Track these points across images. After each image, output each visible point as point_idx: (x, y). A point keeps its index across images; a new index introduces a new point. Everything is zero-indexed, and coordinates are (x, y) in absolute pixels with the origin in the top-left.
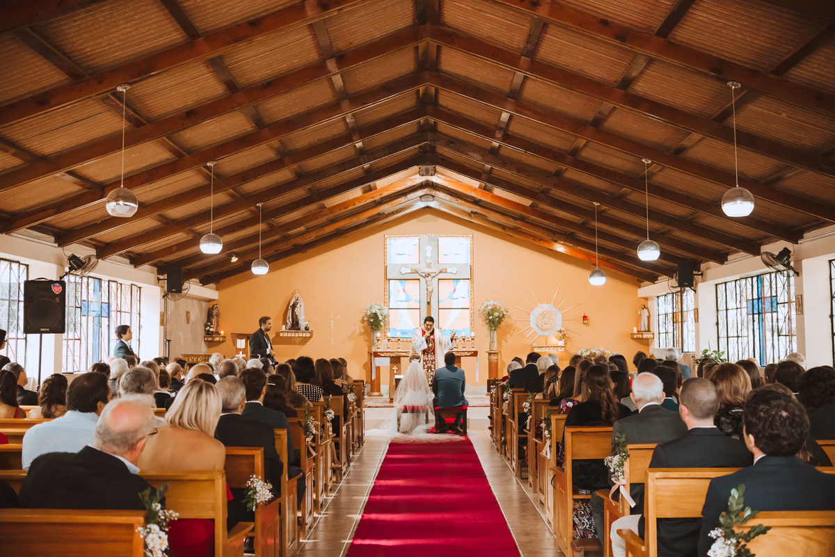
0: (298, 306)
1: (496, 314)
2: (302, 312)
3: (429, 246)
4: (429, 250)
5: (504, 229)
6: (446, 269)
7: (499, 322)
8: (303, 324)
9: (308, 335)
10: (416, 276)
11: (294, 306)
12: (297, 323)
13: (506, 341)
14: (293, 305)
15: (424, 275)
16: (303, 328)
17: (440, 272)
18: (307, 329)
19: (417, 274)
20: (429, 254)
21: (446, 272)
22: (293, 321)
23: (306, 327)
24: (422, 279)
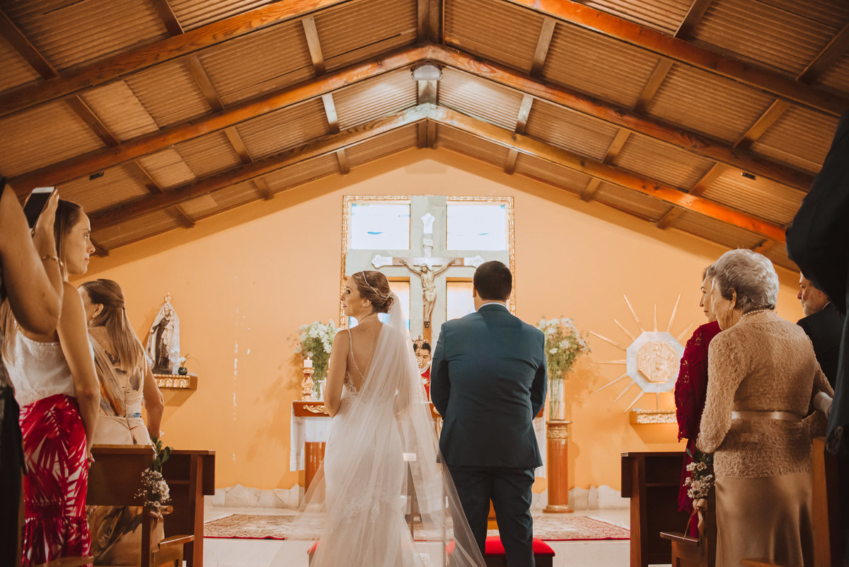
0: (168, 327)
1: (565, 344)
2: (176, 338)
3: (428, 215)
4: (428, 220)
5: (583, 164)
6: (462, 260)
7: (570, 362)
8: (176, 362)
9: (184, 384)
10: (403, 272)
11: (161, 327)
12: (166, 361)
13: (580, 403)
14: (160, 325)
15: (418, 270)
16: (175, 370)
17: (450, 265)
18: (182, 372)
19: (405, 269)
20: (428, 230)
21: (462, 265)
22: (157, 357)
23: (181, 369)
24: (413, 278)
